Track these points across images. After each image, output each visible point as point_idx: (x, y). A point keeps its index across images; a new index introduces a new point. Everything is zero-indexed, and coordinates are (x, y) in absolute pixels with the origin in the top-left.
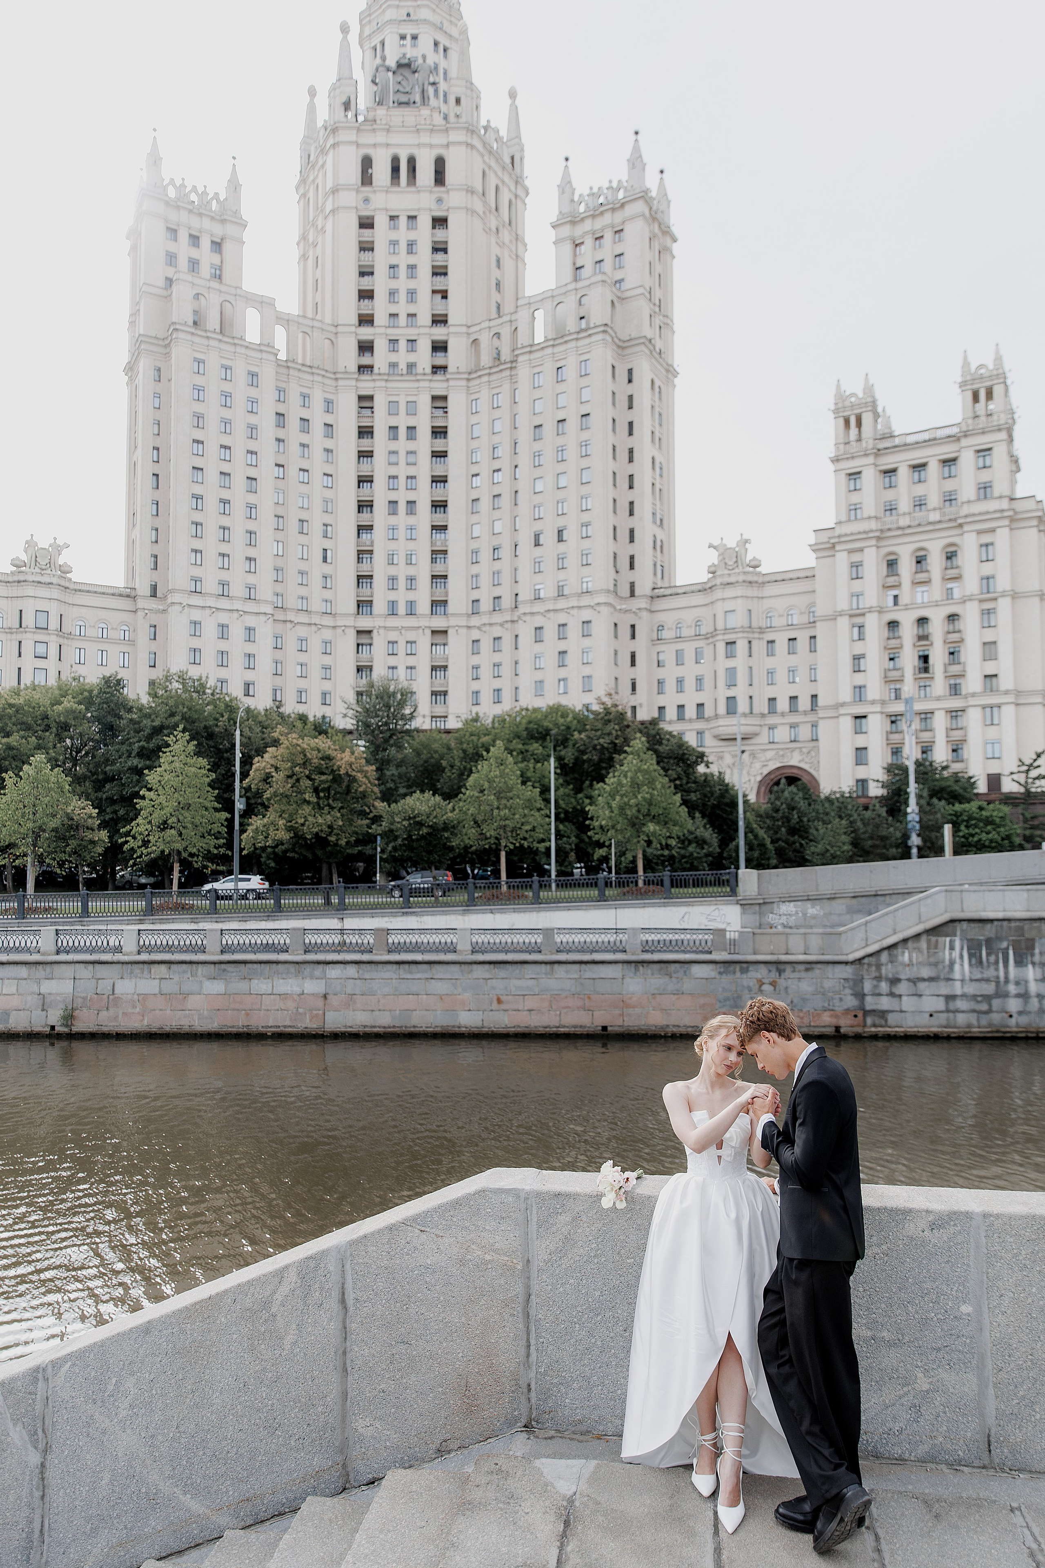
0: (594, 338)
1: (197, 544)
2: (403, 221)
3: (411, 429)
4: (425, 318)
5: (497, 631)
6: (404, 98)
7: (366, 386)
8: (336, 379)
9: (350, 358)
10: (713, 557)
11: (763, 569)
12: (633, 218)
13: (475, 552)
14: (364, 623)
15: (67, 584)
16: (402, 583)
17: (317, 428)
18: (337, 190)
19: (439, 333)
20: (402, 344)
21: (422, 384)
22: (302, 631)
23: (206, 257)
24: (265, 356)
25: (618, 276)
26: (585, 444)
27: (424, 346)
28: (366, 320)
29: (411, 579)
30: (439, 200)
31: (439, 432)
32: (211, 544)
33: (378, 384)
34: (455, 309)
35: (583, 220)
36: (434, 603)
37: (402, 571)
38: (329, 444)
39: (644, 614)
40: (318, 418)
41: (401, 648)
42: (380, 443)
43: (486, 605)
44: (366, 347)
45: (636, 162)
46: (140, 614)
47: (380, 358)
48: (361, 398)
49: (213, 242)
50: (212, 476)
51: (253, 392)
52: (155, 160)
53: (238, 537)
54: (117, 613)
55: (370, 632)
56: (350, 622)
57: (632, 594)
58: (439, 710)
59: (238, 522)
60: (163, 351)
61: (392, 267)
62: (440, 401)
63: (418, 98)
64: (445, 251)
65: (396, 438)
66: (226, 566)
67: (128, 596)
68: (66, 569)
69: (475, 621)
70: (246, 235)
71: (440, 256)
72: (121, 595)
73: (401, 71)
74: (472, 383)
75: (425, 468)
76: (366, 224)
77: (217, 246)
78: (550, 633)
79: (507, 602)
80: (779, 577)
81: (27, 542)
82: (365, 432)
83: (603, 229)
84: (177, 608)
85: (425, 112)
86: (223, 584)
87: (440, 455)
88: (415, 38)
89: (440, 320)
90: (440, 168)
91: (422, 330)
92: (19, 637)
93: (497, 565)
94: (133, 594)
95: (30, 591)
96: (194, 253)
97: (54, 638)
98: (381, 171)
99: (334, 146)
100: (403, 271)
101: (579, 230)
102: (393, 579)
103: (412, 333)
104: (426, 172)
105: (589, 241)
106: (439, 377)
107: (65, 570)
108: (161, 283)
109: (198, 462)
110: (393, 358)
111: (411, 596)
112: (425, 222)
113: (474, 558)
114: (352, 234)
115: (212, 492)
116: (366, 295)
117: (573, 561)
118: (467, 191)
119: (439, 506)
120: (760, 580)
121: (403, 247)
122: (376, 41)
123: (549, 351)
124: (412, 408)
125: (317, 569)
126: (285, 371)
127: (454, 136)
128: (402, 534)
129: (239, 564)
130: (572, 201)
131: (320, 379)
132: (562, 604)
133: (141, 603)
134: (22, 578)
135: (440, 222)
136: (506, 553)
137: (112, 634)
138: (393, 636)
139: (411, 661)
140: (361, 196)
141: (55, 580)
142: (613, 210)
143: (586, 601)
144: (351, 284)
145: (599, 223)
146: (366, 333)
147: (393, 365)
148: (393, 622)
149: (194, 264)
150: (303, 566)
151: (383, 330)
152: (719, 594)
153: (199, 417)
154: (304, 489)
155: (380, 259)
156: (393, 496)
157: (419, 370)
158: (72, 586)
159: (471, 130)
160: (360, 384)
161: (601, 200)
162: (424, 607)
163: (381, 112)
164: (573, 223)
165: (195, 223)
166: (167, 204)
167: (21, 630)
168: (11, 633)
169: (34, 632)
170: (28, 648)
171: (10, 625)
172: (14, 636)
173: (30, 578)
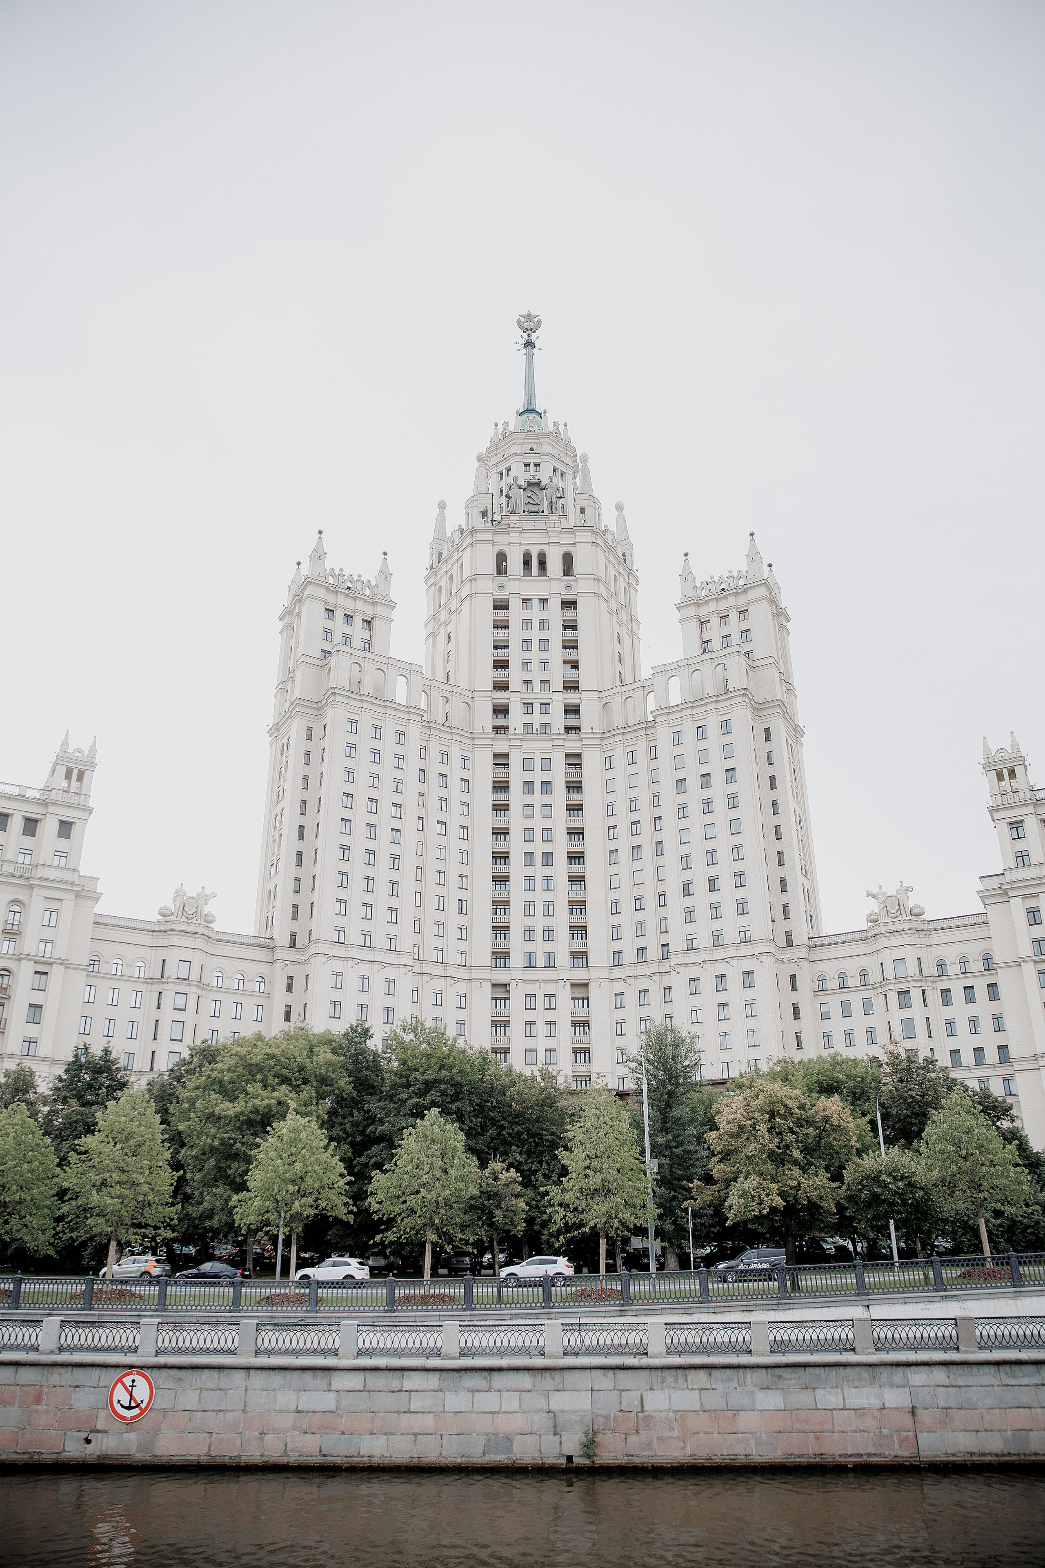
0: (733, 701)
1: (343, 894)
2: (535, 603)
3: (546, 784)
4: (557, 684)
5: (644, 984)
6: (535, 508)
7: (502, 744)
8: (473, 739)
9: (486, 720)
10: (874, 906)
11: (927, 917)
12: (757, 600)
13: (615, 903)
14: (501, 976)
15: (210, 934)
16: (539, 934)
17: (455, 784)
18: (475, 579)
19: (572, 697)
20: (536, 707)
21: (556, 743)
22: (438, 984)
23: (358, 631)
24: (412, 717)
25: (747, 647)
26: (733, 797)
27: (558, 709)
28: (501, 686)
29: (549, 930)
30: (569, 587)
31: (574, 787)
32: (356, 894)
33: (513, 742)
34: (586, 677)
35: (707, 602)
36: (574, 955)
37: (540, 922)
38: (466, 798)
39: (805, 964)
40: (456, 773)
41: (540, 1002)
42: (516, 797)
43: (629, 956)
44: (501, 710)
45: (754, 556)
46: (279, 965)
47: (516, 719)
48: (495, 755)
49: (363, 620)
50: (360, 828)
51: (400, 750)
52: (319, 555)
53: (382, 887)
54: (254, 964)
55: (505, 985)
56: (486, 974)
57: (789, 944)
58: (582, 1069)
59: (383, 873)
60: (316, 713)
61: (525, 641)
62: (574, 759)
63: (545, 507)
64: (574, 628)
65: (531, 792)
66: (369, 917)
67: (266, 947)
68: (211, 918)
69: (618, 973)
70: (394, 614)
71: (569, 632)
72: (259, 946)
73: (531, 488)
74: (605, 742)
75: (561, 821)
76: (501, 606)
77: (368, 623)
78: (707, 984)
79: (654, 952)
80: (946, 924)
81: (177, 892)
82: (501, 787)
83: (728, 609)
84: (320, 958)
85: (553, 518)
86: (366, 934)
87: (575, 809)
88: (537, 465)
89: (572, 686)
90: (568, 561)
91: (555, 695)
92: (160, 988)
93: (640, 916)
94: (271, 945)
95: (176, 940)
96: (348, 630)
97: (194, 989)
98: (515, 564)
99: (471, 544)
100: (536, 644)
101: (703, 611)
102: (530, 930)
103: (545, 697)
104: (555, 564)
105: (715, 620)
106: (572, 736)
107: (209, 920)
108: (318, 654)
109: (347, 814)
110: (528, 719)
111: (549, 947)
112: (555, 604)
113: (615, 908)
114: (488, 615)
115: (359, 843)
116: (501, 665)
117: (729, 909)
118: (594, 580)
119: (576, 857)
120: (926, 927)
121: (536, 624)
122: (503, 467)
123: (689, 712)
124: (547, 764)
125: (453, 919)
126: (426, 731)
127: (580, 537)
128: (539, 884)
129: (382, 915)
130: (695, 587)
131: (458, 738)
132: (719, 954)
133: (280, 954)
134: (168, 927)
135: (569, 604)
136: (650, 902)
137: (248, 986)
138: (531, 989)
139: (550, 1016)
140: (497, 583)
141: (200, 930)
142: (736, 594)
143: (745, 950)
144: (488, 655)
145: (723, 605)
146: (501, 697)
147: (527, 726)
148: (530, 974)
149: (347, 637)
150: (440, 916)
151: (518, 695)
152: (884, 942)
153: (350, 772)
154: (442, 841)
155: (515, 635)
156: (529, 847)
157: (554, 730)
158: (214, 936)
159: (595, 532)
160: (496, 743)
161: (723, 586)
162: (563, 958)
163: (514, 518)
164: (698, 605)
165: (350, 605)
166: (327, 589)
167: (163, 980)
168: (152, 984)
169: (175, 983)
170: (168, 1000)
171: (151, 976)
172: (155, 987)
173: (177, 927)
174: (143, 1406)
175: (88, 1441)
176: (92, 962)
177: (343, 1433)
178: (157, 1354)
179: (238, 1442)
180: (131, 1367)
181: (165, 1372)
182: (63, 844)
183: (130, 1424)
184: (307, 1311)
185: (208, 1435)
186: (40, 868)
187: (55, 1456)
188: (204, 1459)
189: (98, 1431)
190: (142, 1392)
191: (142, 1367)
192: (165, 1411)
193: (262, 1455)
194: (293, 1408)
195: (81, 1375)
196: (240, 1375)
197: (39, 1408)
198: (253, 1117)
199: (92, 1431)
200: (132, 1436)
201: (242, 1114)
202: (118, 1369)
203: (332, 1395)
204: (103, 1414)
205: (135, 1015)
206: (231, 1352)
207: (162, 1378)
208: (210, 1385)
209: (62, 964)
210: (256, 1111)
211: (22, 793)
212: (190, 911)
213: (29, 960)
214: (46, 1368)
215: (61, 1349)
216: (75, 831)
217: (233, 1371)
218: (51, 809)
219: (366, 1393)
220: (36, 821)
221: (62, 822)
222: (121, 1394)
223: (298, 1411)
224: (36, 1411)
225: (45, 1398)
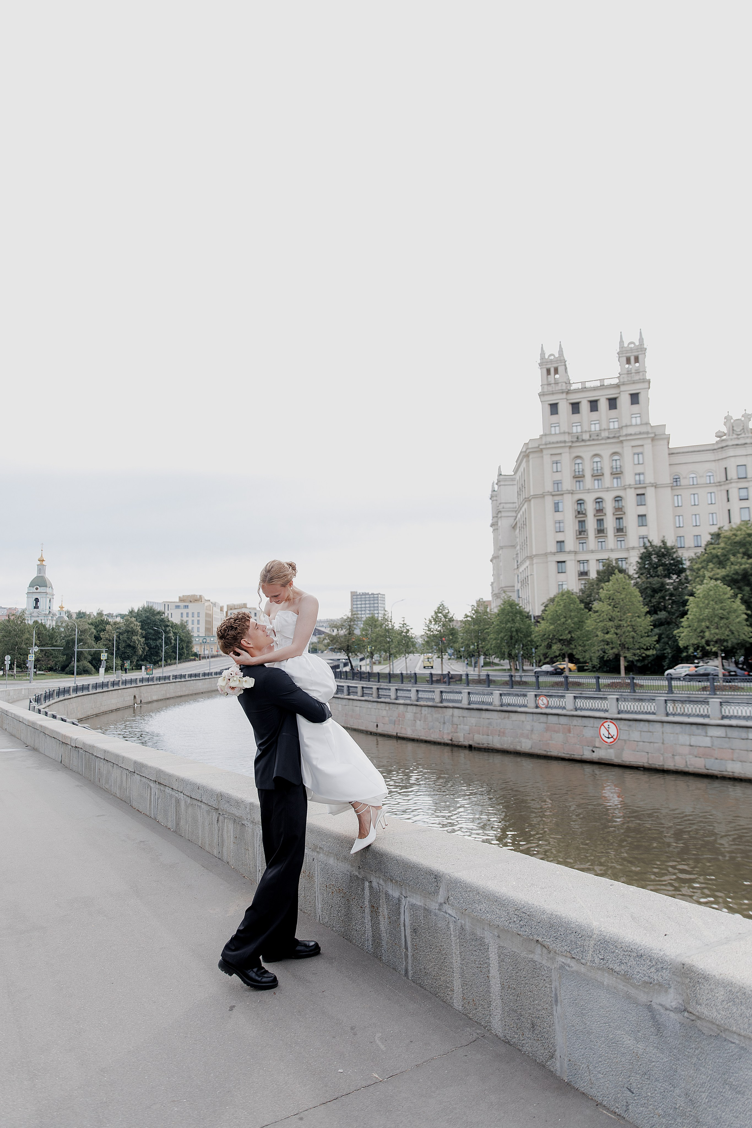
92: (727, 487)
95: (731, 452)
134: (724, 444)
141: (748, 441)
167: (728, 482)
168: (720, 485)
169: (737, 482)
170: (734, 494)
171: (719, 480)
172: (723, 487)
173: (730, 443)
174: (615, 737)
175: (593, 752)
176: (675, 480)
177: (717, 759)
178: (619, 713)
179: (662, 758)
180: (607, 719)
181: (623, 722)
182: (635, 408)
183: (610, 746)
184: (709, 694)
185: (646, 754)
186: (624, 429)
187: (580, 757)
188: (646, 765)
189: (597, 747)
190: (613, 731)
191: (612, 719)
192: (625, 740)
193: (675, 766)
194: (688, 743)
195: (586, 721)
196: (659, 725)
197: (570, 735)
198: (736, 577)
199: (594, 747)
200: (611, 751)
201: (728, 576)
202: (602, 720)
203: (708, 738)
204: (597, 740)
205: (712, 508)
206: (654, 713)
207: (622, 724)
208: (645, 729)
209: (652, 486)
210: (737, 573)
211: (602, 384)
212: (738, 429)
213: (631, 488)
214: (571, 718)
215: (576, 709)
216: (641, 398)
217: (655, 723)
218: (623, 388)
219: (727, 739)
220: (615, 399)
221: (632, 395)
222: (603, 731)
223: (691, 746)
224: (569, 736)
225: (572, 730)
